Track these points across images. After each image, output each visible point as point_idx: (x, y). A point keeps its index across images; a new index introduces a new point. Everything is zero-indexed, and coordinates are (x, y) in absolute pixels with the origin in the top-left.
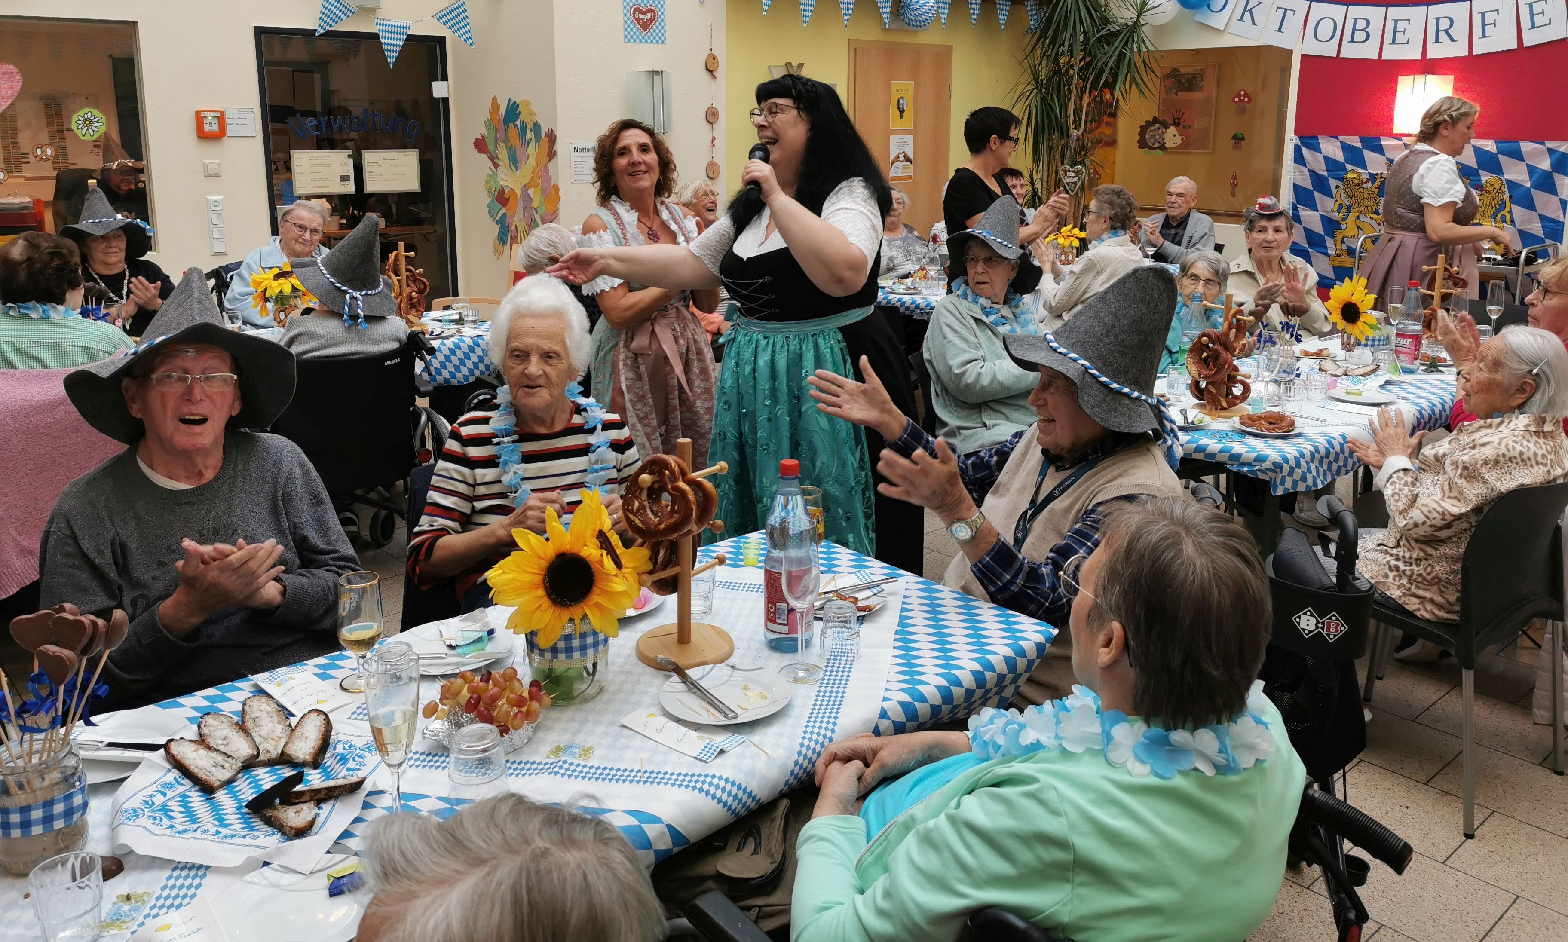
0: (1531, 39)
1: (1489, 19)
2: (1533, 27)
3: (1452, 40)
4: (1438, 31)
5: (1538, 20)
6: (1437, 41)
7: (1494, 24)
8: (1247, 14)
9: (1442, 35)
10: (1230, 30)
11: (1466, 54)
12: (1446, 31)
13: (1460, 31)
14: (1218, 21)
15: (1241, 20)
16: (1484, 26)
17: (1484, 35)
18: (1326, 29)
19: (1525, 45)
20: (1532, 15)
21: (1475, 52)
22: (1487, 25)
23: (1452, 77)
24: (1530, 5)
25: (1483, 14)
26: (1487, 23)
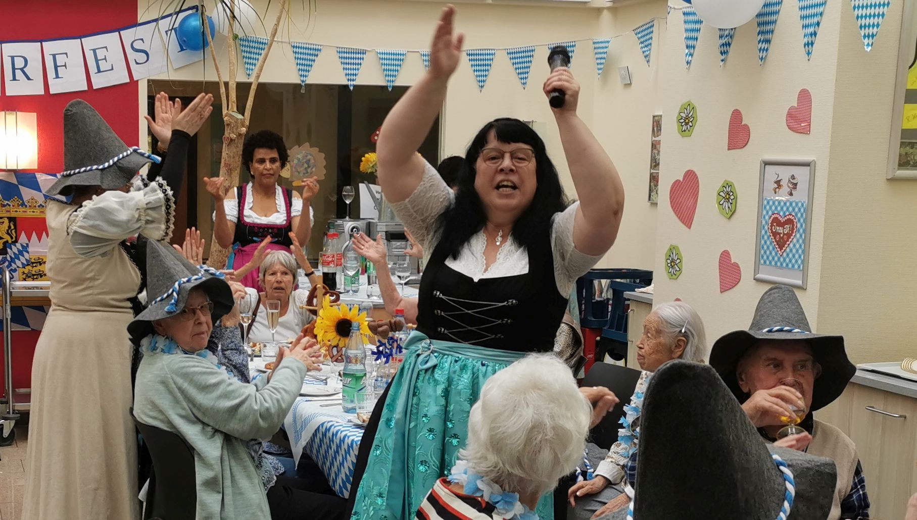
0: (99, 82)
1: (60, 60)
2: (99, 71)
3: (29, 79)
4: (14, 69)
5: (103, 66)
6: (14, 79)
7: (65, 66)
9: (19, 73)
11: (42, 92)
12: (22, 70)
13: (34, 69)
16: (56, 67)
17: (57, 77)
19: (95, 88)
20: (97, 61)
21: (52, 91)
22: (59, 66)
23: (36, 114)
24: (94, 51)
25: (54, 56)
26: (58, 65)
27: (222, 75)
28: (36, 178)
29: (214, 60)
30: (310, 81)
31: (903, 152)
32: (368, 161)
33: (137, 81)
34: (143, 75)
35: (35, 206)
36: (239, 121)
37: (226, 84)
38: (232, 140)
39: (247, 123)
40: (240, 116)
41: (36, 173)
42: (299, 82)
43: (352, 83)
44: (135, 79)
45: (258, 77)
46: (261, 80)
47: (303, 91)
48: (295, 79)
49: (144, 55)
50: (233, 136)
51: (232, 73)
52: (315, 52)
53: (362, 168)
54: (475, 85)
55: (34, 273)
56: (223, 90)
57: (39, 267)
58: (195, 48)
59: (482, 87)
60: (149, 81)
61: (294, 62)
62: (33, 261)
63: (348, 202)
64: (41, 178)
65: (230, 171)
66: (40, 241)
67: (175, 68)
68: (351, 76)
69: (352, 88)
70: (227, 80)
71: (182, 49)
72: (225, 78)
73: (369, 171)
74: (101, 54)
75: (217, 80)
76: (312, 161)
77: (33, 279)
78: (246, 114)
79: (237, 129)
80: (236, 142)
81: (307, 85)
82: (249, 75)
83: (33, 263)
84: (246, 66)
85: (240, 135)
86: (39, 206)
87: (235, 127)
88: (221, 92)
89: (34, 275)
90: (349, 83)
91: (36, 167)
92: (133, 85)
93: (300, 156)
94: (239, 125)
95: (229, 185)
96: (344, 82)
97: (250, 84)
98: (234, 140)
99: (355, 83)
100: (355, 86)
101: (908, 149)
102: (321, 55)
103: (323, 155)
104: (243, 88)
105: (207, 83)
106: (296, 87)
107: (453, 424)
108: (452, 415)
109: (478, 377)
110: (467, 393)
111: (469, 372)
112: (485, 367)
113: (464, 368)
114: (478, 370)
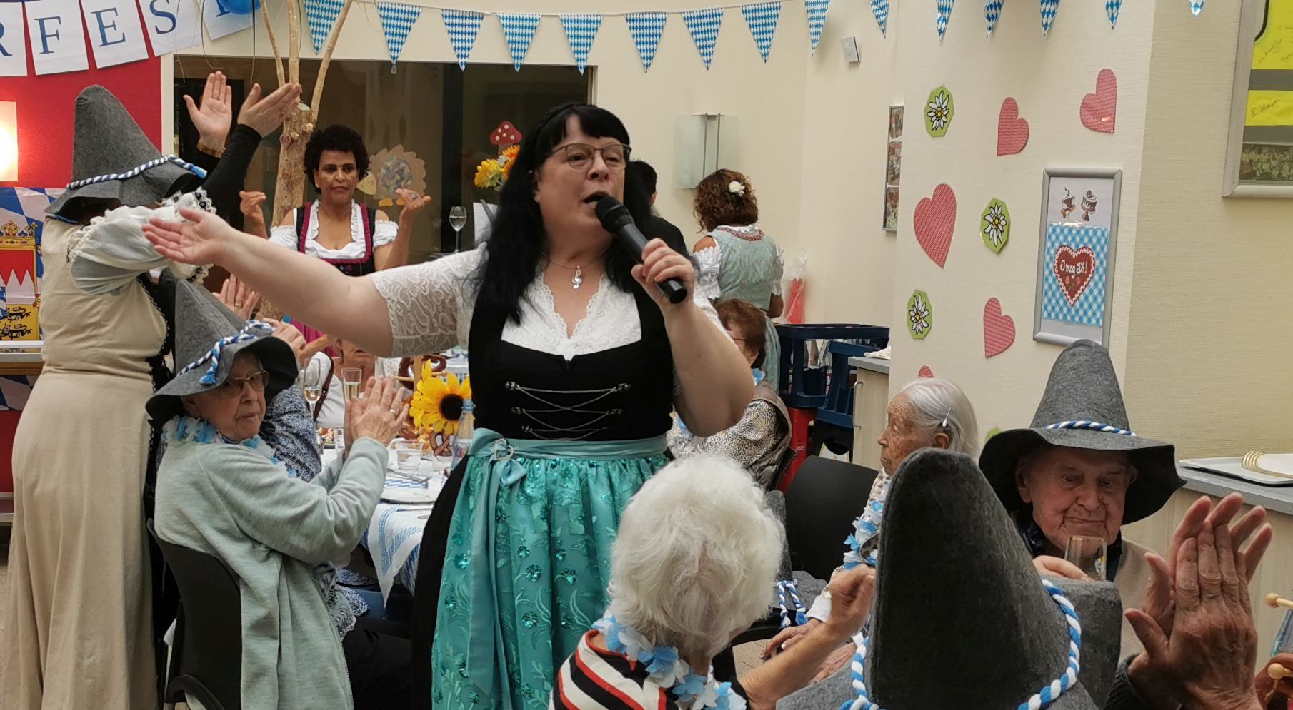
0: (105, 59)
1: (50, 27)
2: (105, 43)
3: (6, 54)
5: (111, 35)
7: (57, 35)
11: (24, 73)
13: (14, 42)
16: (44, 37)
17: (46, 51)
19: (98, 66)
20: (102, 28)
21: (39, 72)
22: (49, 36)
23: (15, 104)
24: (98, 14)
25: (41, 21)
26: (47, 34)
27: (279, 49)
28: (16, 194)
29: (268, 27)
30: (403, 57)
31: (1247, 157)
32: (486, 170)
33: (159, 57)
34: (167, 49)
35: (15, 235)
36: (303, 114)
37: (285, 62)
38: (293, 141)
39: (315, 116)
40: (304, 107)
41: (16, 188)
42: (389, 59)
43: (464, 60)
44: (156, 54)
45: (330, 51)
46: (335, 56)
47: (394, 72)
48: (384, 56)
49: (170, 21)
50: (295, 135)
51: (293, 48)
52: (412, 15)
53: (477, 181)
54: (638, 64)
55: (12, 329)
56: (280, 70)
57: (20, 321)
58: (241, 10)
59: (648, 66)
60: (175, 57)
61: (381, 30)
62: (11, 312)
63: (457, 229)
64: (23, 194)
65: (290, 185)
66: (21, 284)
67: (213, 37)
68: (462, 50)
69: (463, 68)
70: (286, 55)
71: (223, 12)
72: (284, 53)
73: (488, 184)
74: (107, 19)
75: (271, 55)
76: (407, 171)
77: (12, 338)
78: (313, 104)
79: (301, 124)
80: (299, 143)
81: (399, 63)
82: (318, 49)
83: (11, 315)
84: (314, 36)
85: (304, 133)
86: (20, 234)
87: (298, 123)
88: (278, 72)
89: (12, 332)
90: (460, 60)
91: (15, 179)
92: (153, 63)
93: (389, 164)
94: (304, 120)
95: (289, 204)
96: (452, 58)
97: (319, 62)
98: (297, 141)
99: (467, 60)
100: (467, 65)
101: (1253, 155)
102: (419, 20)
103: (422, 163)
104: (309, 67)
105: (258, 60)
106: (385, 65)
107: (564, 556)
108: (562, 541)
109: (587, 485)
110: (577, 509)
111: (575, 480)
112: (594, 469)
113: (566, 474)
114: (586, 474)
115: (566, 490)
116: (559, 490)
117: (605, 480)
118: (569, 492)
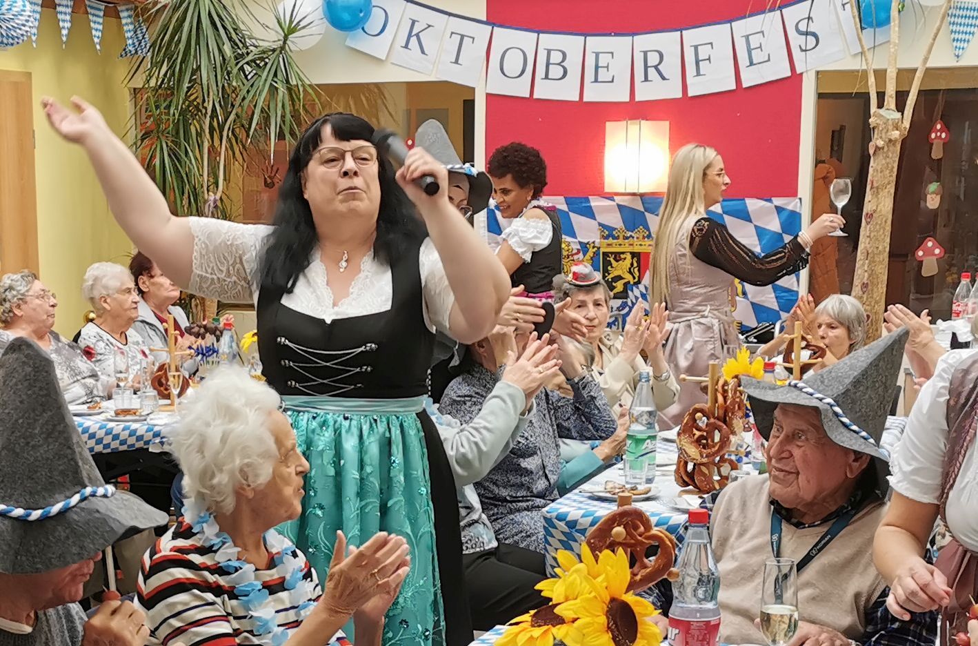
0: (750, 79)
1: (703, 53)
2: (751, 64)
3: (664, 78)
4: (646, 67)
5: (757, 56)
6: (646, 79)
7: (709, 59)
8: (414, 40)
9: (652, 72)
10: (393, 59)
11: (680, 95)
12: (656, 67)
13: (671, 67)
14: (377, 47)
15: (406, 47)
16: (697, 63)
17: (698, 74)
18: (514, 63)
19: (745, 85)
20: (749, 51)
21: (691, 93)
22: (701, 61)
23: (666, 124)
24: (747, 37)
25: (696, 47)
26: (700, 58)
33: (801, 74)
34: (808, 66)
36: (890, 122)
38: (878, 148)
39: (907, 124)
40: (898, 115)
44: (798, 71)
49: (813, 39)
50: (880, 143)
60: (818, 73)
65: (876, 190)
70: (883, 67)
71: (862, 27)
74: (754, 42)
78: (906, 112)
79: (887, 133)
80: (886, 149)
82: (958, 56)
84: (955, 44)
85: (891, 141)
87: (885, 131)
88: (870, 84)
92: (795, 80)
94: (890, 128)
98: (883, 148)
107: (315, 492)
108: (315, 482)
109: (340, 434)
110: (329, 455)
111: (331, 429)
112: (348, 421)
113: (324, 424)
114: (341, 425)
115: (322, 438)
116: (316, 437)
117: (355, 431)
118: (324, 440)
